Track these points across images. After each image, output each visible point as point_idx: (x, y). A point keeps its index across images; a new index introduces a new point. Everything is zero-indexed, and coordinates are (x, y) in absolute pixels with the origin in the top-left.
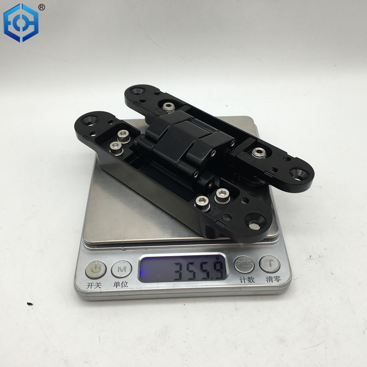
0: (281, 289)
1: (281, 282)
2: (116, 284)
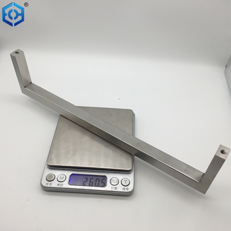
0: (128, 193)
1: (128, 191)
2: (58, 185)
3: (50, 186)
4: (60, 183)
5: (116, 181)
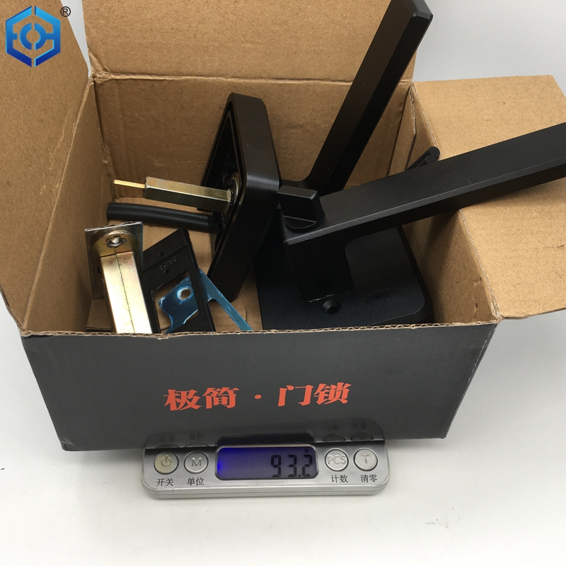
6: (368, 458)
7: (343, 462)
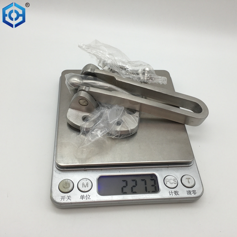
1: (197, 195)
2: (82, 197)
3: (69, 201)
4: (85, 194)
5: (173, 182)
6: (190, 180)
7: (175, 182)
